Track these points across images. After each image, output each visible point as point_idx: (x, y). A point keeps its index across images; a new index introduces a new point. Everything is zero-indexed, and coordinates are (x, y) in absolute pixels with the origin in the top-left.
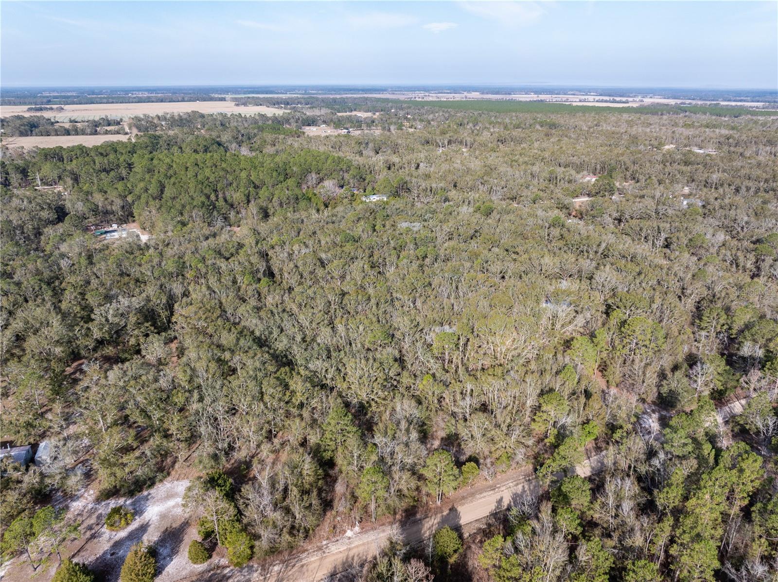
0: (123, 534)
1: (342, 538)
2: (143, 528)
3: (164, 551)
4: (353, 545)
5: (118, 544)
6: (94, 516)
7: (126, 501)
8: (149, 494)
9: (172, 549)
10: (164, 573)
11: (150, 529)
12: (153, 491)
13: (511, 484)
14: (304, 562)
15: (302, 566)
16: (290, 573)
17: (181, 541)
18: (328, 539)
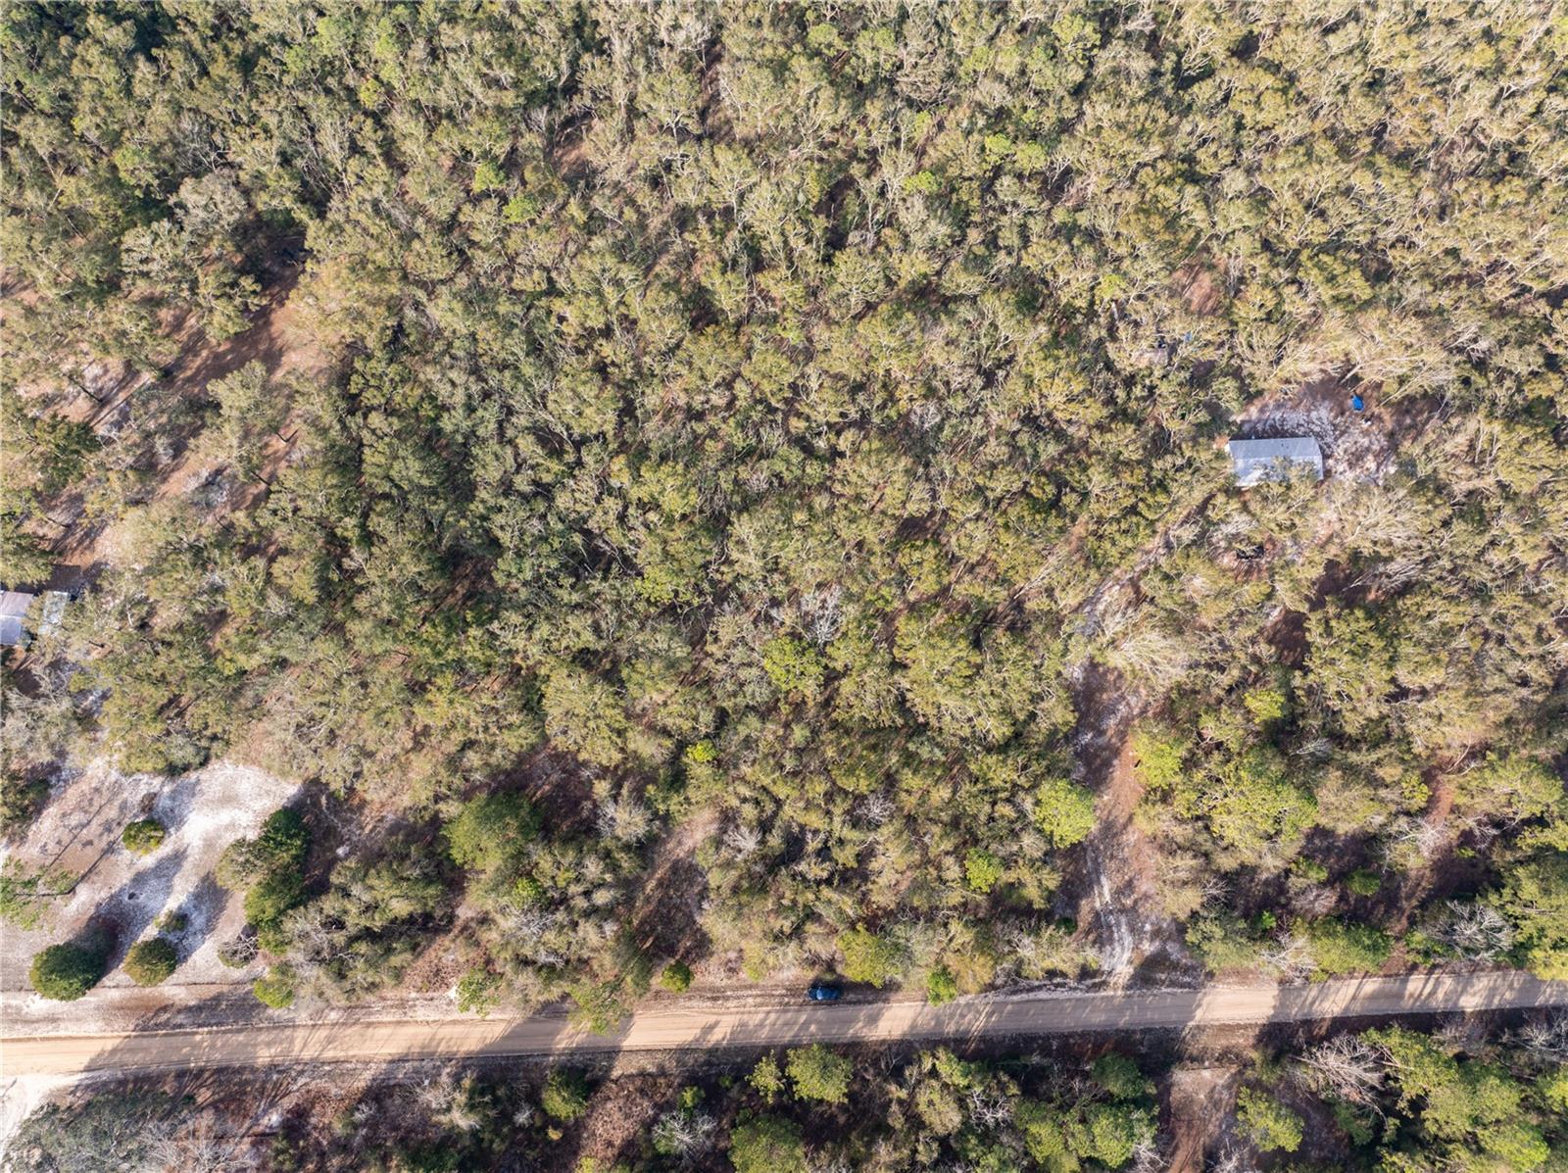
0: (148, 860)
1: (440, 998)
2: (177, 858)
3: (198, 920)
4: (449, 1018)
5: (140, 879)
6: (117, 803)
7: (163, 785)
8: (198, 781)
9: (209, 920)
10: (190, 961)
11: (187, 865)
12: (204, 775)
13: (750, 1000)
14: (373, 1019)
15: (369, 1025)
16: (349, 1031)
17: (222, 909)
18: (420, 990)
